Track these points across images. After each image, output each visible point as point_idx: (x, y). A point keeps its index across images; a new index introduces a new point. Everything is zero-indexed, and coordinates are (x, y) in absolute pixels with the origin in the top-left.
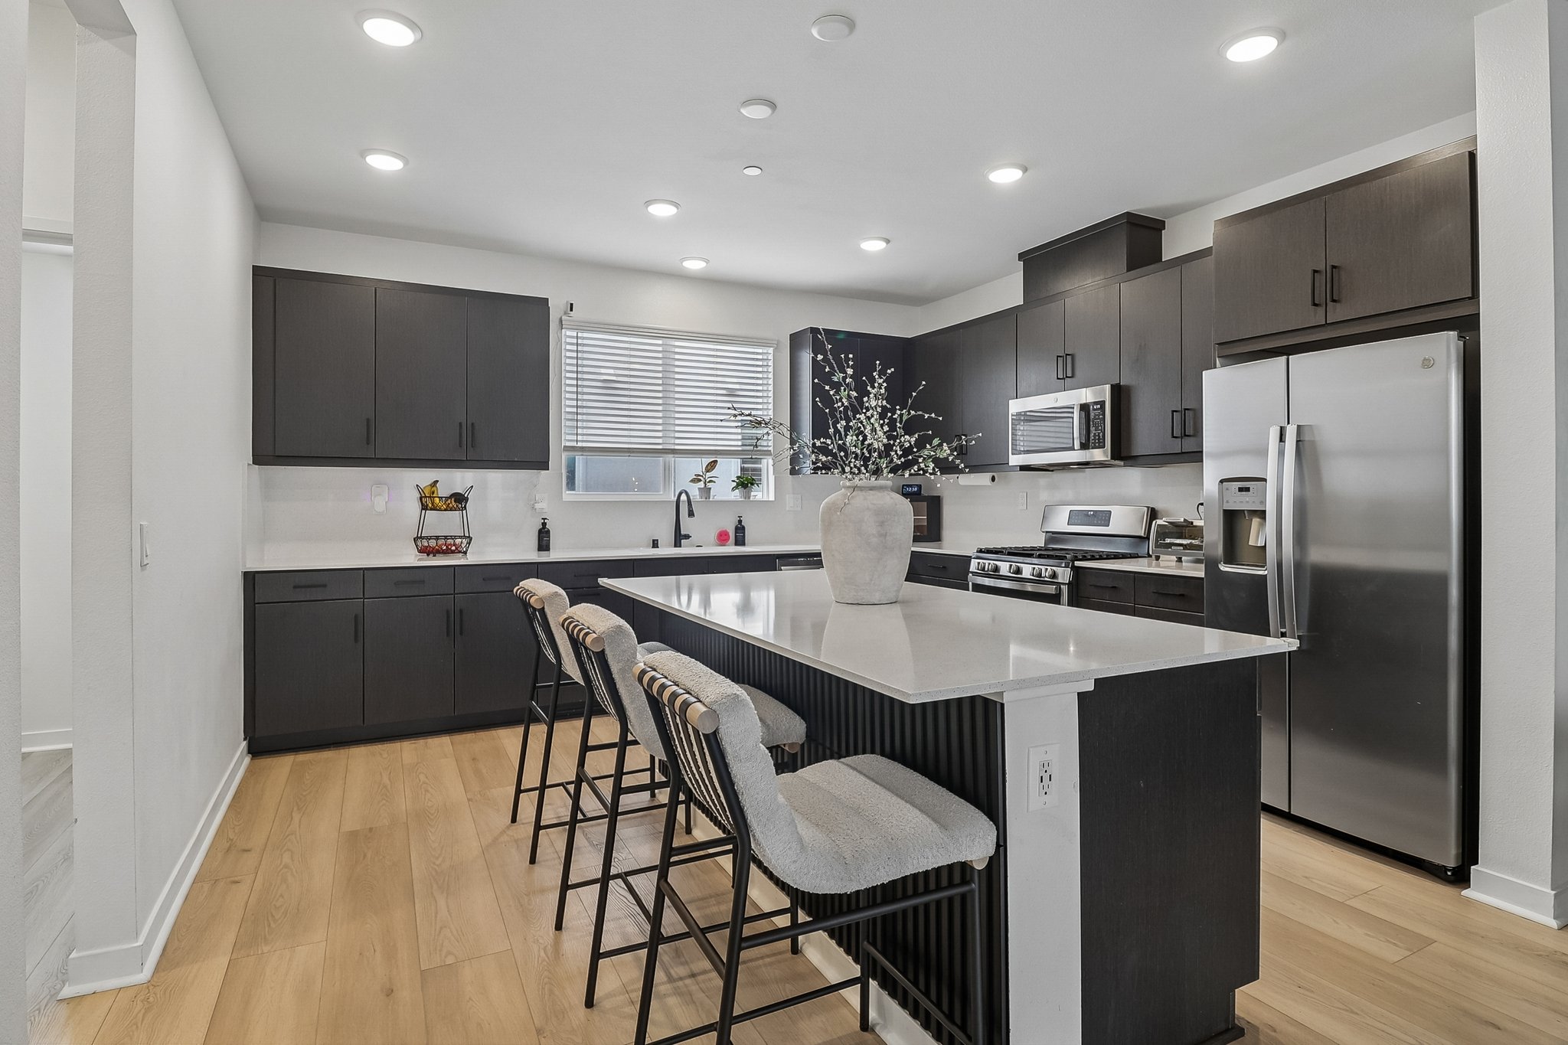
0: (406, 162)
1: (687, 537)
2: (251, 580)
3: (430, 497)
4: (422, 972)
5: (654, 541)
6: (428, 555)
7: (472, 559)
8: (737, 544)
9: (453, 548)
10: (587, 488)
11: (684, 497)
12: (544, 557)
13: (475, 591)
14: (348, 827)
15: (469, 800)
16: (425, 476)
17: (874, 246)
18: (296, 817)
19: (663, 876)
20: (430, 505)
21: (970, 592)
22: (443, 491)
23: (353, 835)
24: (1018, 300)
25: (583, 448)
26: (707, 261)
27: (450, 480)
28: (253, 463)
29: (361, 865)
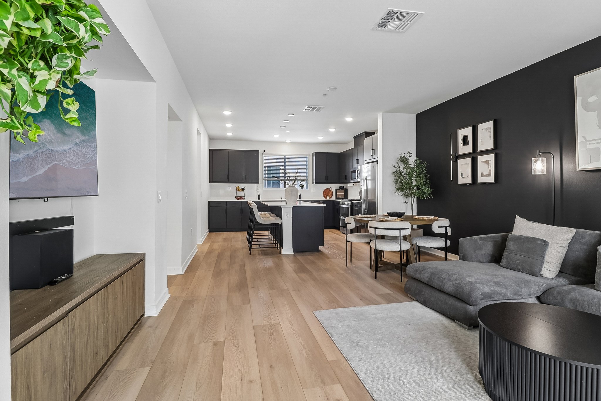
2: (209, 202)
3: (238, 189)
4: (231, 245)
5: (281, 198)
6: (237, 199)
7: (245, 200)
8: (299, 199)
9: (242, 198)
12: (259, 200)
13: (244, 206)
14: (224, 237)
16: (237, 185)
22: (241, 188)
23: (224, 238)
24: (353, 147)
26: (291, 141)
27: (242, 186)
28: (210, 183)
29: (225, 240)
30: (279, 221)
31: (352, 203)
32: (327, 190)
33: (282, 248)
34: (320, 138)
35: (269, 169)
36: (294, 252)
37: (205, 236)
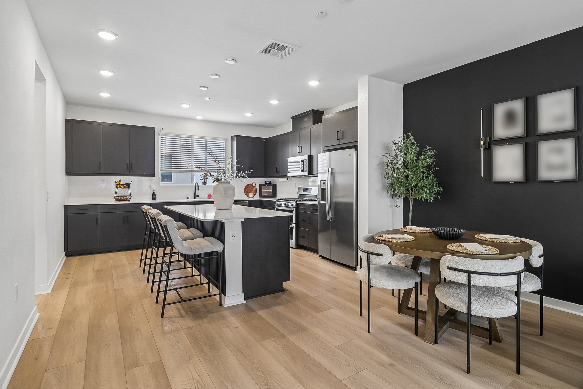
0: (111, 94)
1: (198, 196)
2: (66, 207)
3: (119, 184)
4: (115, 290)
5: (188, 197)
6: (118, 201)
7: (132, 202)
9: (126, 199)
10: (176, 181)
11: (197, 185)
12: (154, 202)
13: (132, 211)
15: (129, 264)
16: (117, 178)
17: (249, 115)
18: (81, 268)
19: (163, 258)
20: (119, 187)
21: (276, 211)
22: (123, 183)
23: (97, 270)
24: (290, 130)
25: (166, 170)
26: (203, 117)
27: (125, 180)
28: (66, 175)
29: (100, 274)
30: (219, 248)
31: (297, 204)
32: (250, 186)
33: (225, 295)
34: (248, 116)
35: (167, 158)
36: (245, 300)
37: (57, 271)
